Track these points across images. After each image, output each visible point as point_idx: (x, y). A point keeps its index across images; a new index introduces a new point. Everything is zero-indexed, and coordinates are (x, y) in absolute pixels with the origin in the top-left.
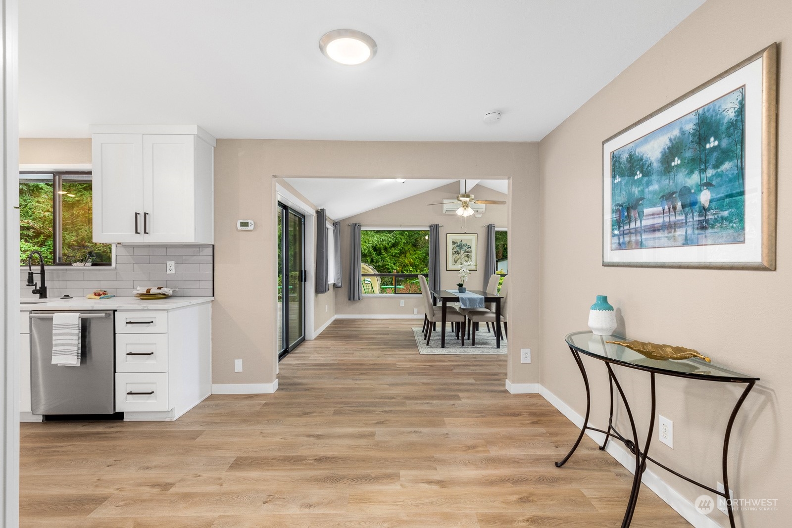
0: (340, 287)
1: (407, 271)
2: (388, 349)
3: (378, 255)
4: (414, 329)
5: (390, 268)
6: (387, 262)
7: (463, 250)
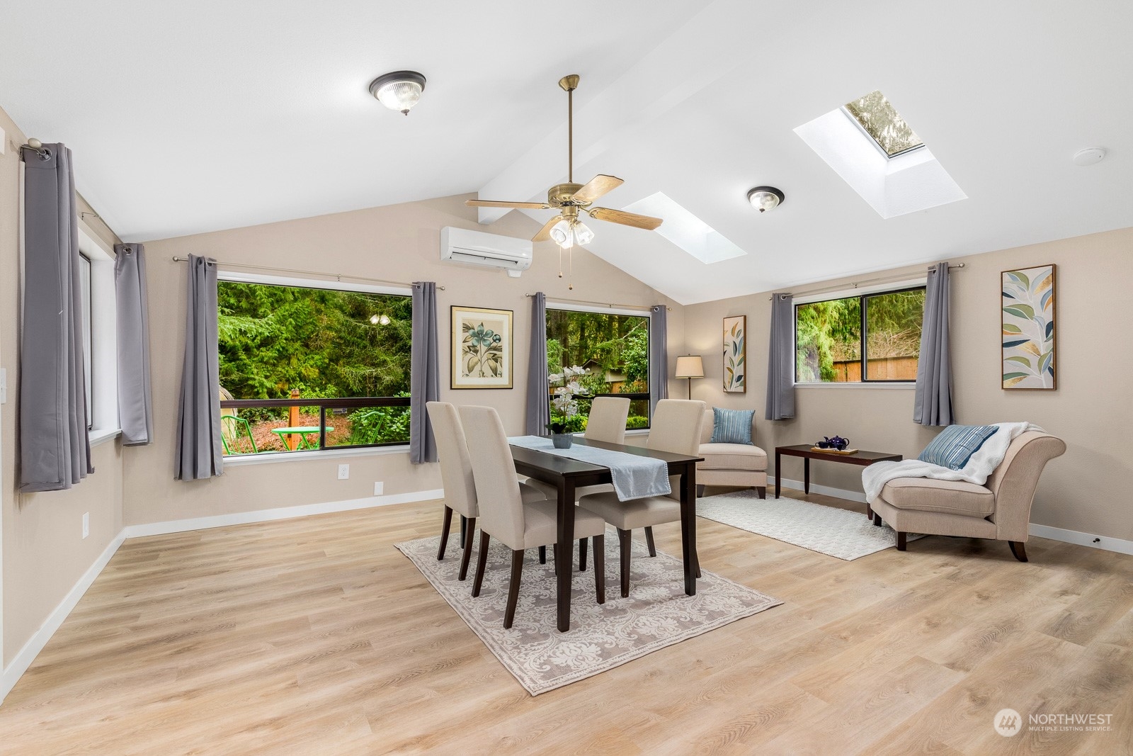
0: (144, 444)
3: (230, 361)
5: (257, 385)
6: (252, 373)
7: (485, 344)
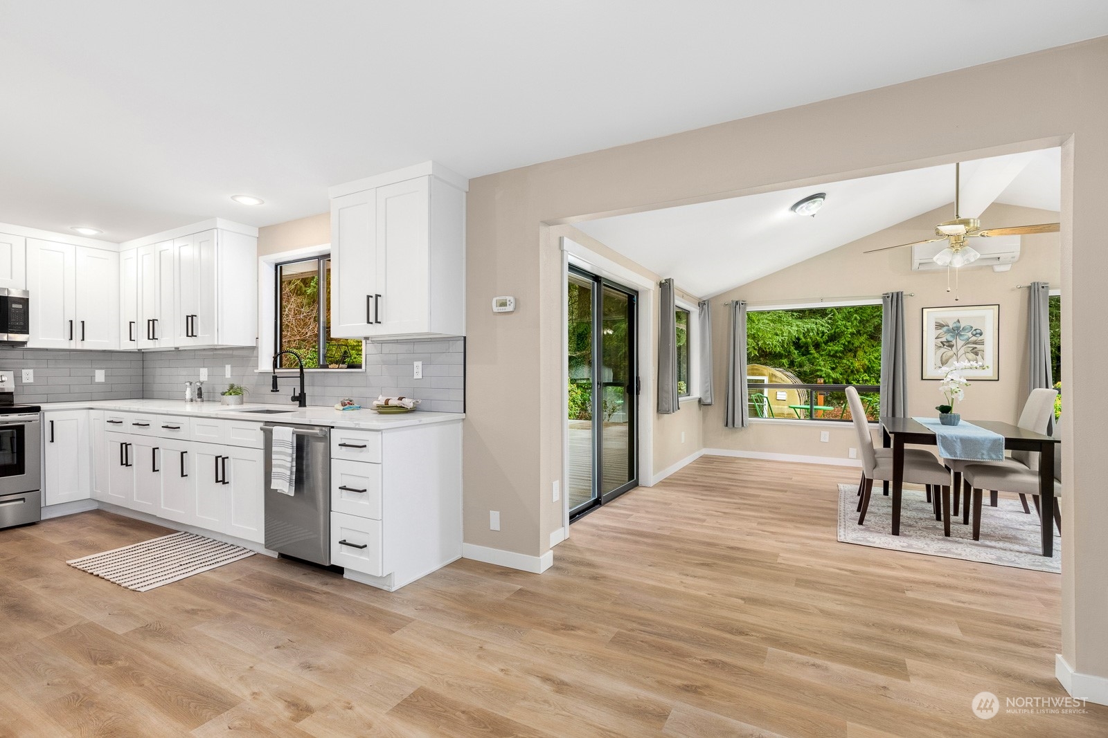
0: (709, 405)
1: (858, 382)
2: (773, 522)
3: (803, 355)
4: (841, 486)
5: (824, 375)
6: (820, 365)
7: (962, 338)
